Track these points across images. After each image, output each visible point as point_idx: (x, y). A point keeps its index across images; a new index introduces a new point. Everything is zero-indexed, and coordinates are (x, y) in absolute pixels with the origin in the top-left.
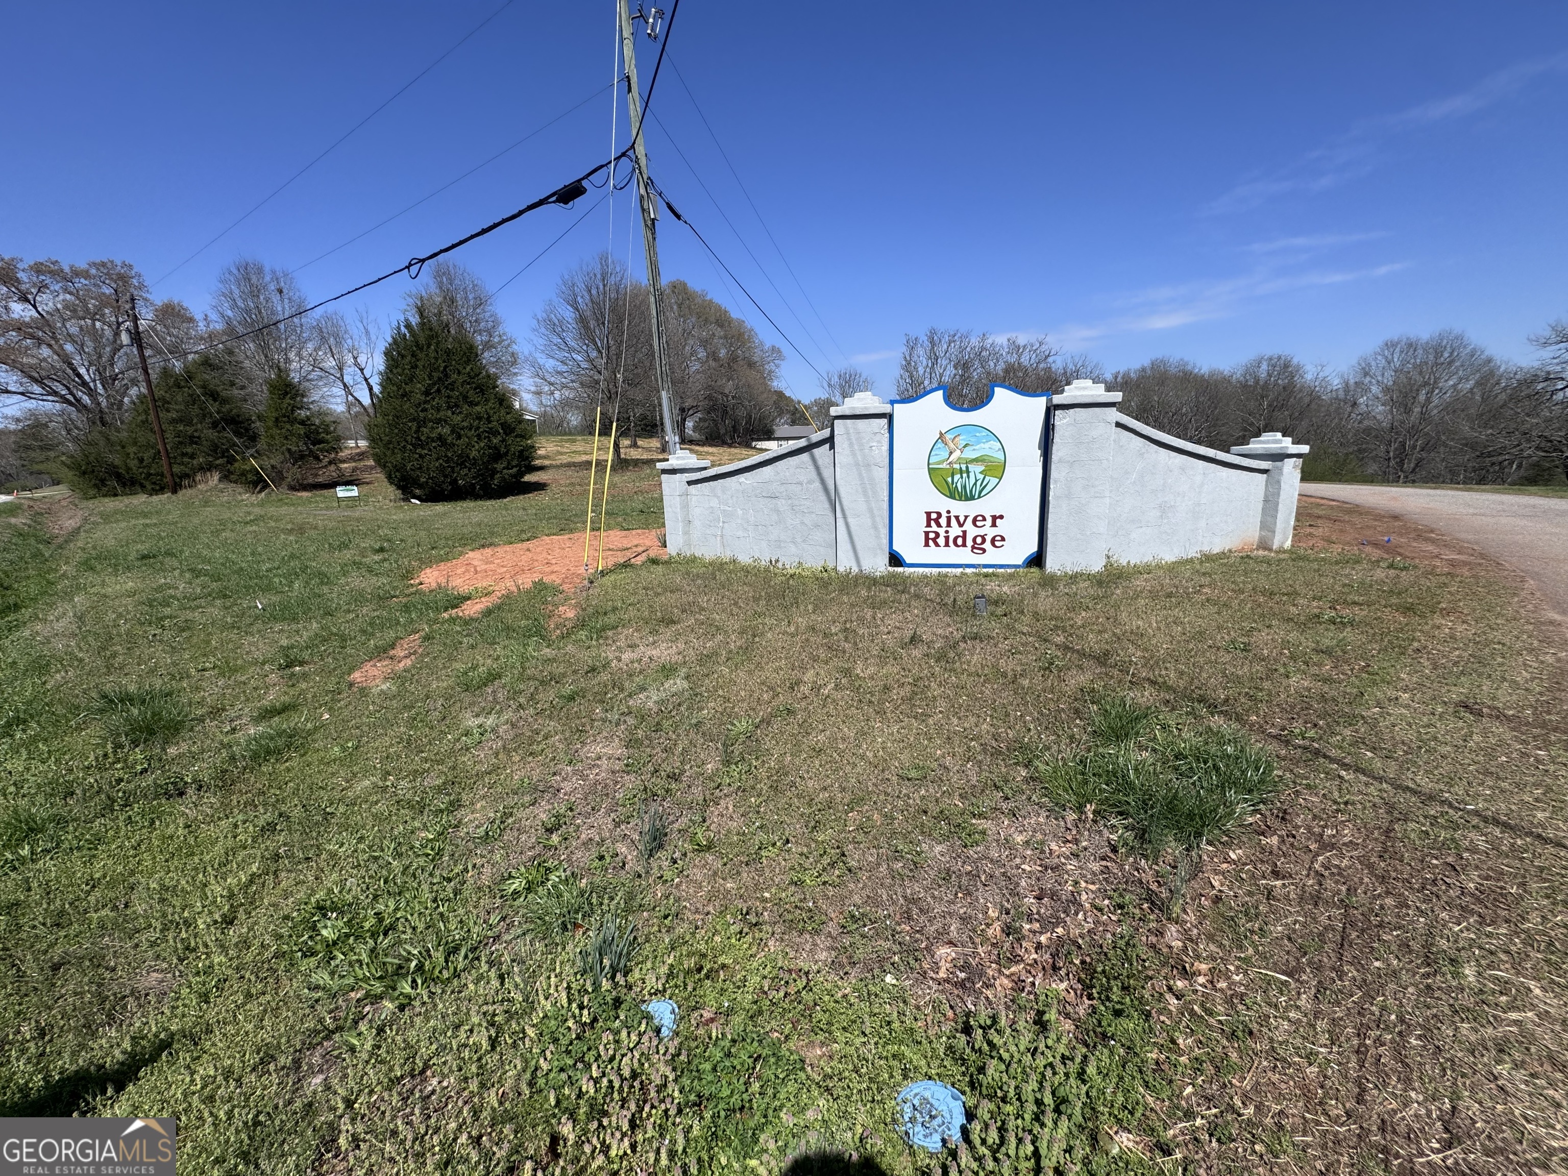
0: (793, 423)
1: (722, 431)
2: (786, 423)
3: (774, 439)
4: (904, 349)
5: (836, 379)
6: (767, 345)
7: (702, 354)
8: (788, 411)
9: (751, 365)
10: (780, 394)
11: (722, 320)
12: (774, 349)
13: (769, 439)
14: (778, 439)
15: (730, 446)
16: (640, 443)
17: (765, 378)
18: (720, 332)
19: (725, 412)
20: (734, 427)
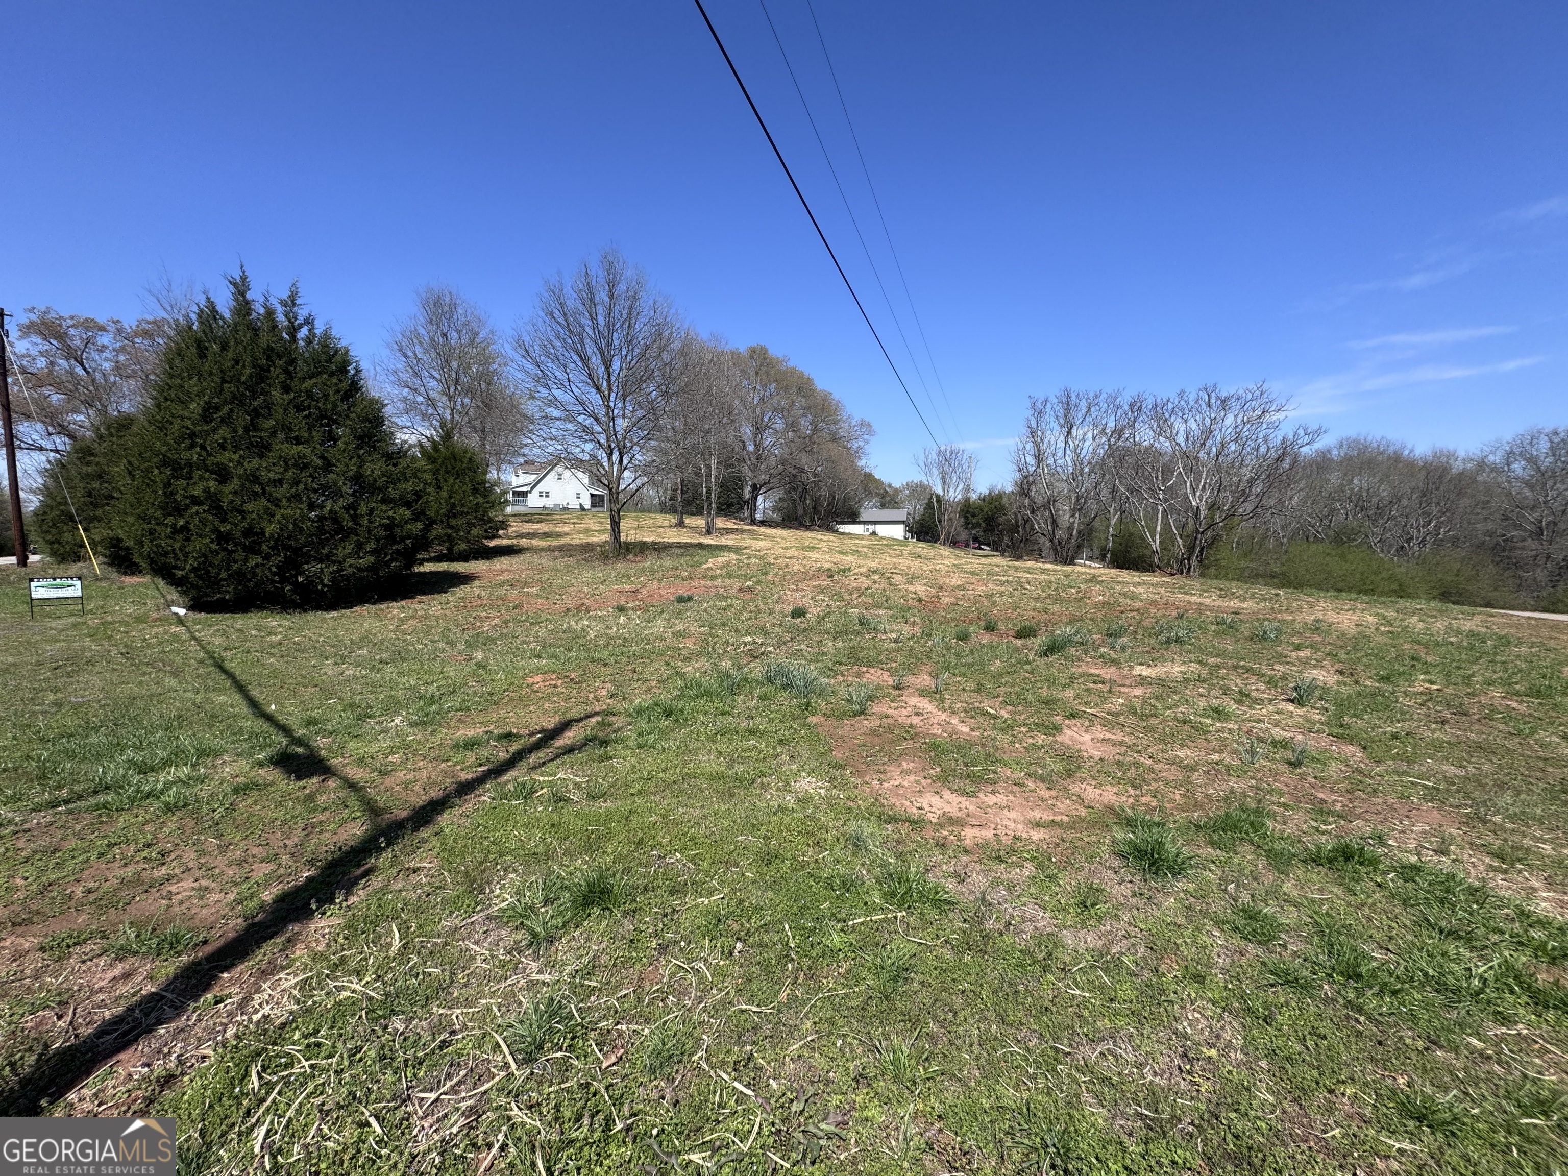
0: (883, 506)
1: (800, 512)
2: (875, 506)
3: (860, 523)
4: (1029, 413)
5: (934, 456)
6: (855, 420)
7: (779, 425)
8: (877, 494)
9: (835, 438)
10: (869, 476)
11: (804, 388)
12: (863, 424)
13: (854, 522)
14: (865, 523)
15: (808, 528)
16: (687, 521)
17: (852, 456)
18: (800, 402)
19: (805, 491)
20: (814, 508)
